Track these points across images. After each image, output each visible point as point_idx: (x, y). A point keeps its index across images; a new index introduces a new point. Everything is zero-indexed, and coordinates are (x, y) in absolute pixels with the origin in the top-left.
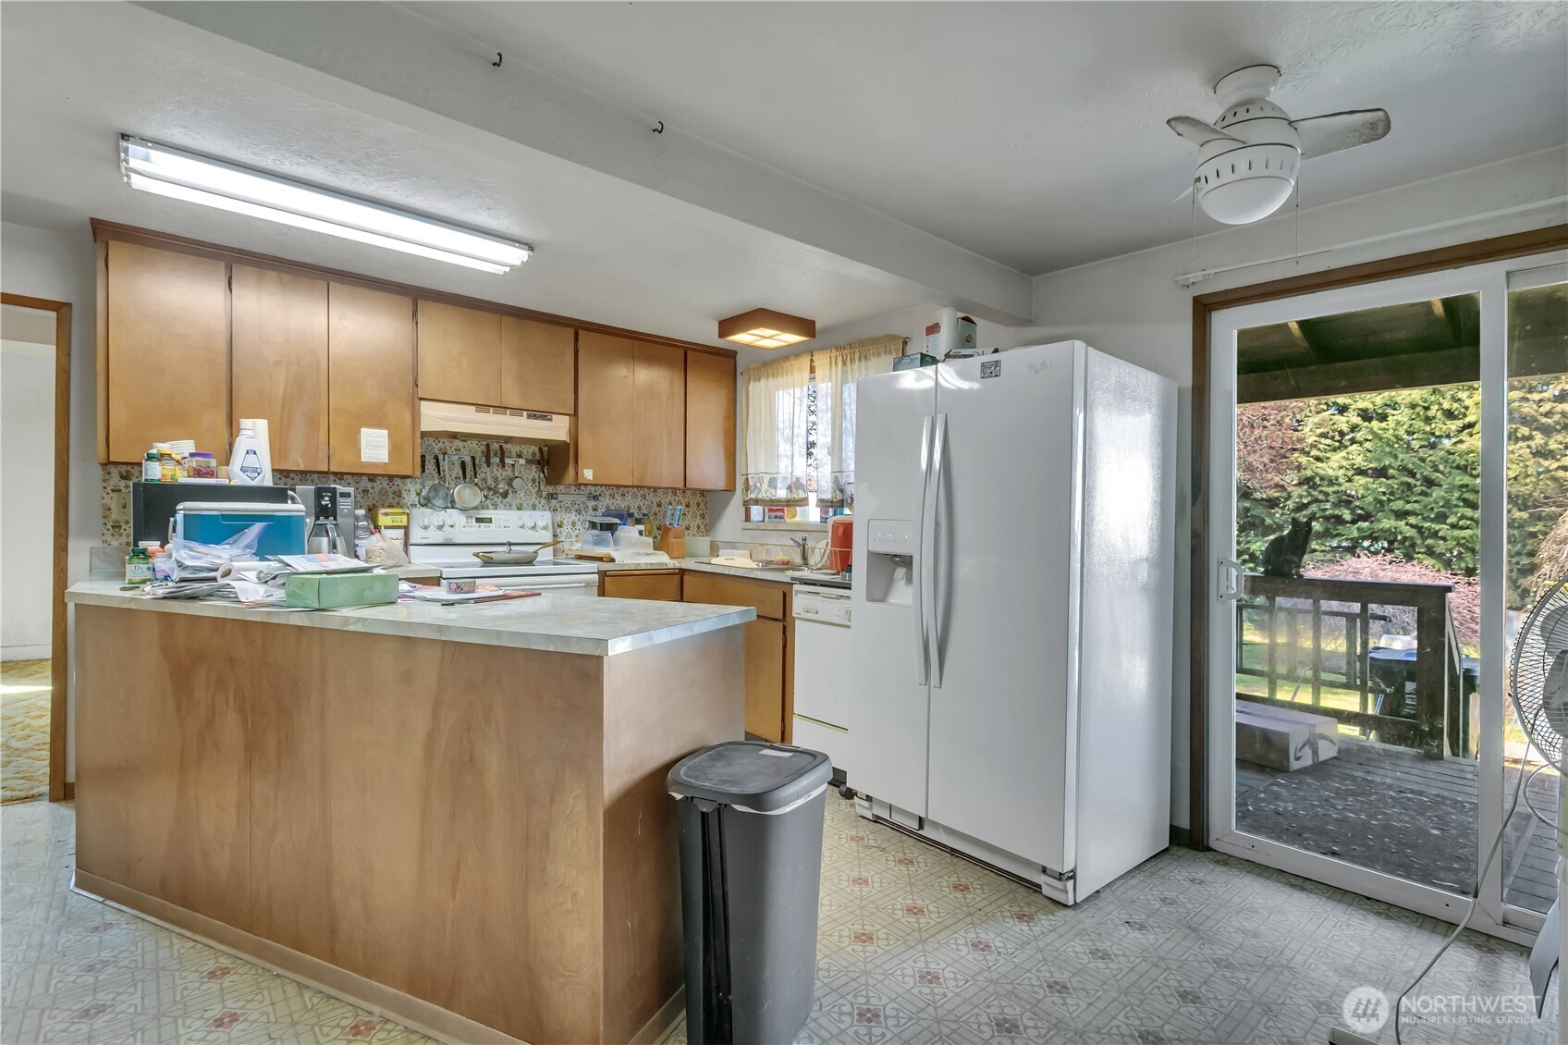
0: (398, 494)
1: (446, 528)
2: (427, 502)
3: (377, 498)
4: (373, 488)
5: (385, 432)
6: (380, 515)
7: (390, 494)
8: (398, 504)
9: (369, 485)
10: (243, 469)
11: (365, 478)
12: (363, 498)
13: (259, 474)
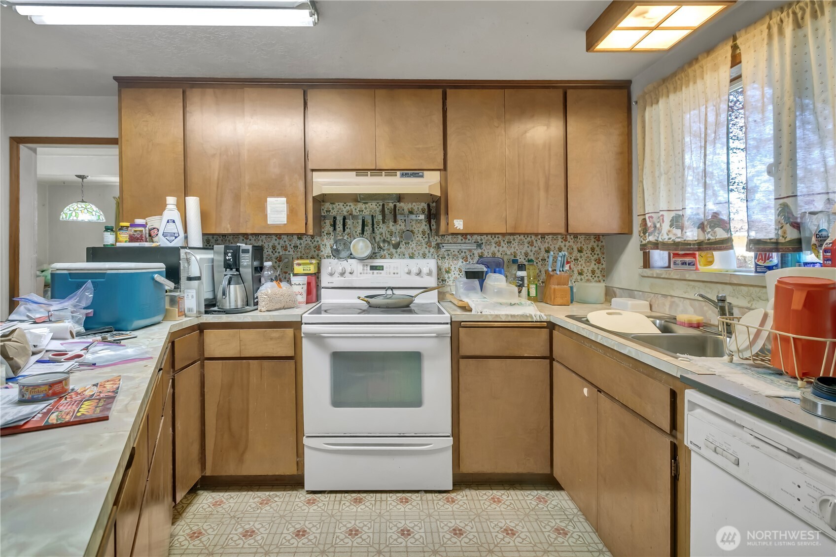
0: (318, 248)
1: (347, 274)
2: (336, 253)
3: (303, 252)
4: (301, 244)
5: (284, 199)
6: (295, 265)
7: (312, 248)
8: (318, 255)
9: (298, 242)
10: (164, 235)
11: (295, 237)
12: (294, 252)
13: (176, 237)
